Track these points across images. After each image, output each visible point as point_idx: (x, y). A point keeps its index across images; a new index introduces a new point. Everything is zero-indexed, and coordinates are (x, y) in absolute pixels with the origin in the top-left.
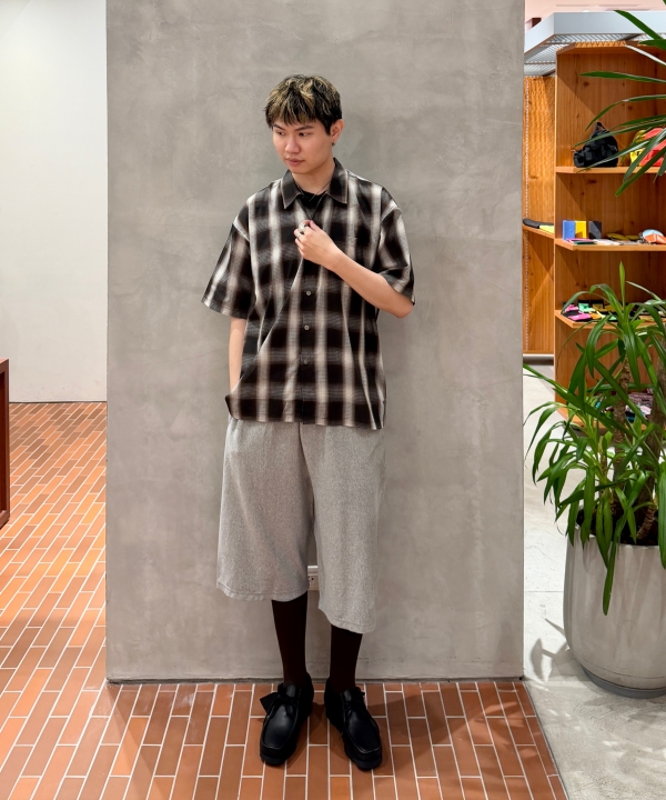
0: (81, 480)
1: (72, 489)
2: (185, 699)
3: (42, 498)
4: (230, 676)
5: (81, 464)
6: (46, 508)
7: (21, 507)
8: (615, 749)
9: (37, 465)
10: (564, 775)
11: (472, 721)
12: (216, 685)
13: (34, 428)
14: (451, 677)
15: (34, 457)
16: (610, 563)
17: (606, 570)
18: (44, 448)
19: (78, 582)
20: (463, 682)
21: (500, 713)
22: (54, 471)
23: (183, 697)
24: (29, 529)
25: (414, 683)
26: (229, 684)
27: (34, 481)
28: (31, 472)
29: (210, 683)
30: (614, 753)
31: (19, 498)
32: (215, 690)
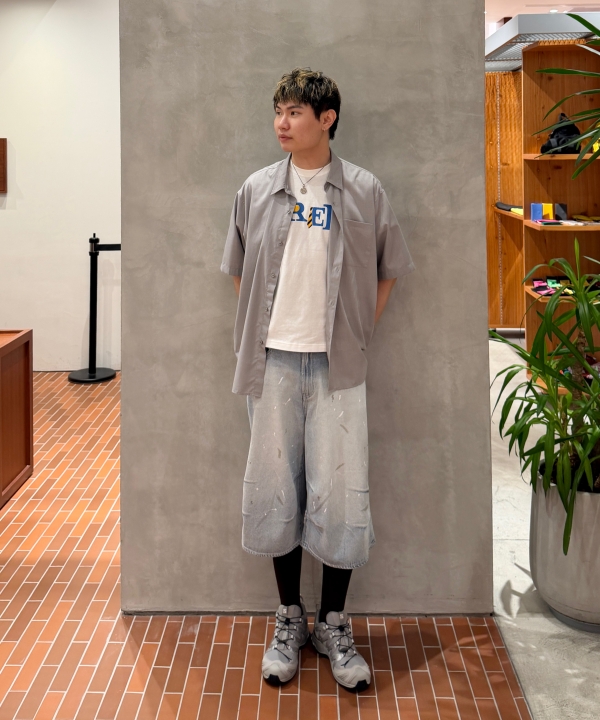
0: (95, 439)
1: (88, 447)
2: (191, 628)
3: (61, 455)
4: (231, 609)
5: (95, 425)
6: (65, 465)
7: (43, 464)
8: (575, 676)
9: (57, 426)
10: (529, 698)
11: (447, 650)
12: (218, 617)
13: (54, 394)
14: (428, 612)
15: (53, 419)
16: (569, 508)
17: (566, 514)
18: (63, 411)
19: (94, 528)
20: (439, 617)
21: (472, 644)
22: (71, 432)
23: (188, 627)
24: (51, 482)
25: (395, 618)
26: (229, 617)
27: (54, 440)
28: (51, 432)
30: (574, 680)
31: (41, 455)
32: (217, 622)
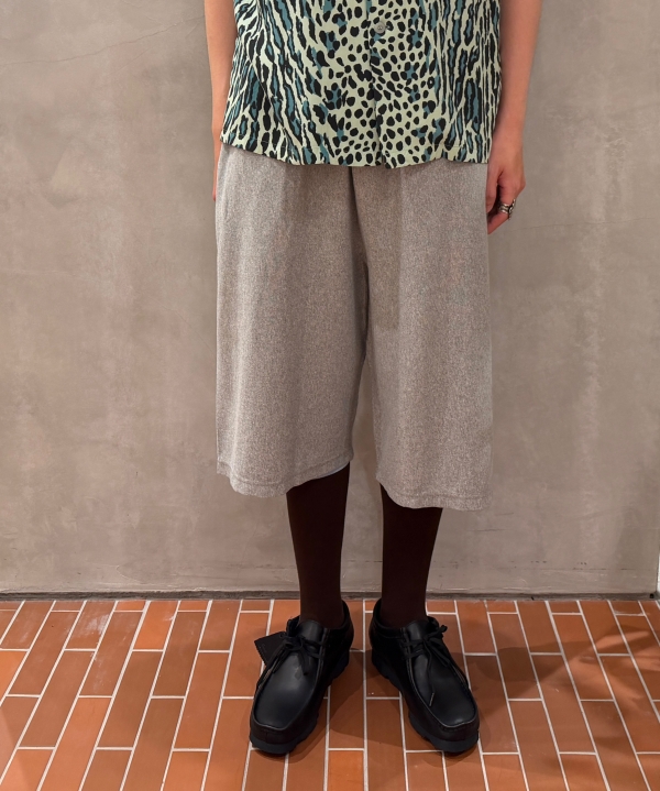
2: (94, 622)
11: (576, 662)
12: (148, 602)
14: (536, 591)
20: (557, 600)
21: (621, 648)
23: (90, 620)
25: (477, 601)
26: (170, 602)
29: (139, 599)
32: (145, 611)
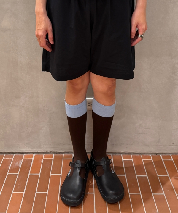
2: (17, 163)
4: (41, 151)
12: (34, 155)
14: (157, 152)
20: (164, 155)
23: (16, 162)
25: (138, 155)
26: (41, 155)
29: (31, 154)
32: (33, 158)
